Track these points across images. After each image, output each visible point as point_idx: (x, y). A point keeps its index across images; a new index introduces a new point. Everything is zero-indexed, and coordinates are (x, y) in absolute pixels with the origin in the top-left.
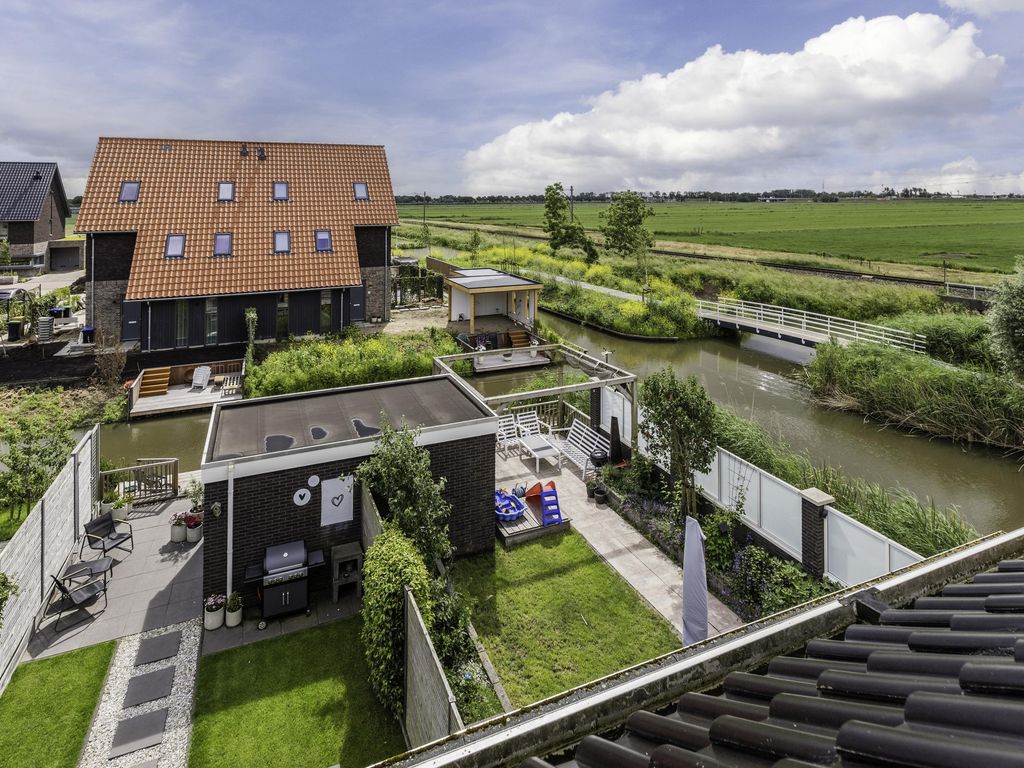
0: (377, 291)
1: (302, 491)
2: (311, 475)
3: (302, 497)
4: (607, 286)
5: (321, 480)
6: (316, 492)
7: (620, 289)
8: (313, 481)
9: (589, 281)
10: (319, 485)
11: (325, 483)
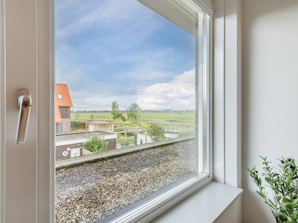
0: (66, 125)
1: (65, 152)
2: (68, 147)
3: (65, 154)
4: (129, 126)
5: (71, 149)
6: (70, 152)
7: (133, 126)
8: (69, 149)
9: (125, 125)
10: (70, 150)
11: (72, 150)
